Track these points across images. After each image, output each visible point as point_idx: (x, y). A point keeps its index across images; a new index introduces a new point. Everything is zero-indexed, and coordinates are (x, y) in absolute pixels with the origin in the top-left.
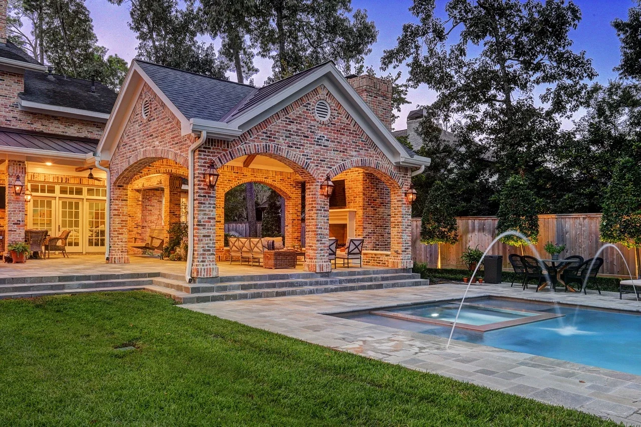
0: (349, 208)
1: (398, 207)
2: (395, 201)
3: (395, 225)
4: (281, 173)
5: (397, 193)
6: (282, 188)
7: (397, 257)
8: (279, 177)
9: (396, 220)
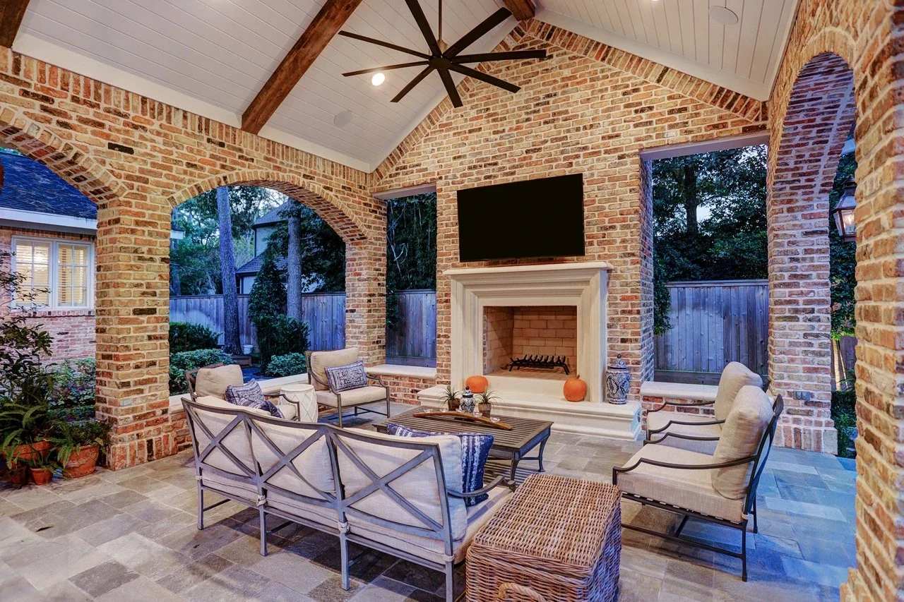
0: (593, 259)
1: (806, 251)
2: (798, 233)
3: (796, 311)
4: (345, 170)
5: (804, 208)
6: (349, 212)
7: (808, 413)
8: (338, 181)
9: (802, 293)
